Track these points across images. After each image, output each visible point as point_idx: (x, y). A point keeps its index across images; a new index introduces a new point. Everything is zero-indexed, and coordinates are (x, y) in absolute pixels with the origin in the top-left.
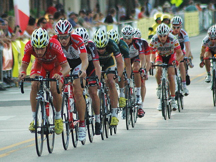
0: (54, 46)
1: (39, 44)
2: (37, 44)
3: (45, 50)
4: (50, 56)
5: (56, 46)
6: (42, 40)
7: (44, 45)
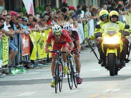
0: (64, 34)
1: (58, 33)
2: (57, 33)
3: (61, 35)
4: (62, 40)
5: (65, 34)
6: (59, 30)
7: (61, 33)
